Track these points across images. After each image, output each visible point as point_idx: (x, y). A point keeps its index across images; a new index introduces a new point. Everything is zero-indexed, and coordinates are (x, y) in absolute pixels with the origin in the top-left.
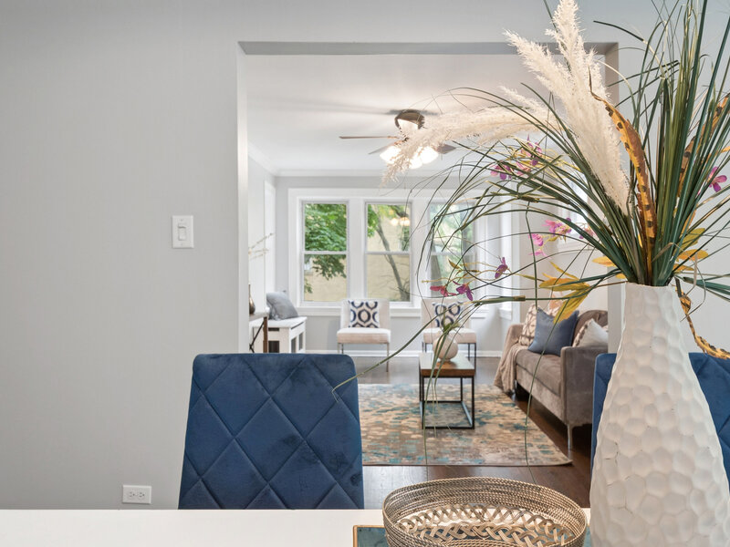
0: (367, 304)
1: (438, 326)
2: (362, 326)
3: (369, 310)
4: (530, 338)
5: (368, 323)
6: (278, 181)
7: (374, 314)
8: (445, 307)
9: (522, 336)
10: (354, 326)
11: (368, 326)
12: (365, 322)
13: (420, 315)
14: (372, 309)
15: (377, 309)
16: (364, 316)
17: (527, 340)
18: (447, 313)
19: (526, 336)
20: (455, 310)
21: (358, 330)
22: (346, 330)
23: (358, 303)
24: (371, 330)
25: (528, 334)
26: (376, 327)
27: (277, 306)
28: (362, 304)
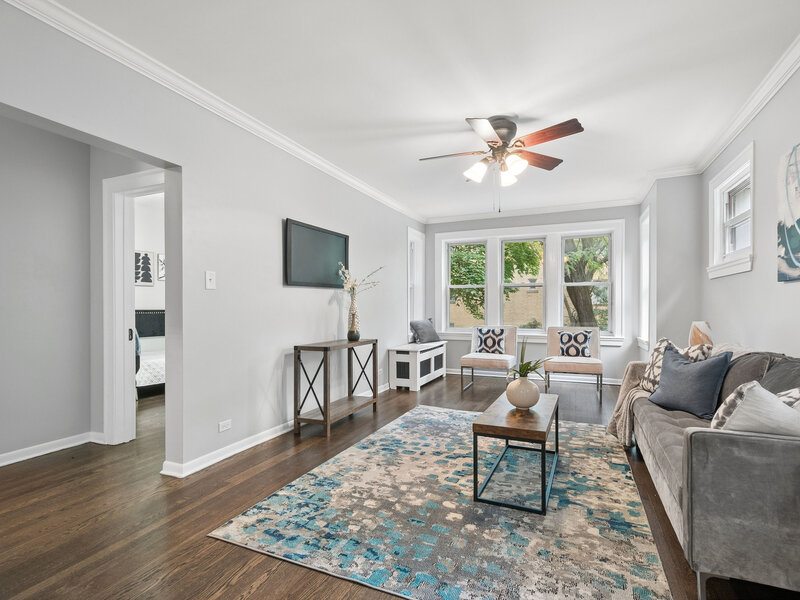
0: (493, 331)
1: (563, 355)
2: (488, 352)
3: (494, 337)
4: (654, 383)
5: (493, 349)
6: (427, 229)
7: (500, 340)
8: (570, 337)
9: (645, 378)
10: (480, 351)
11: (493, 352)
12: (490, 348)
13: (546, 341)
14: (497, 336)
15: (503, 336)
16: (490, 342)
17: (650, 385)
18: (573, 342)
19: (648, 379)
20: (581, 338)
21: (485, 356)
22: (474, 355)
23: (485, 330)
24: (496, 356)
25: (652, 377)
26: (501, 353)
27: (420, 332)
28: (489, 331)
